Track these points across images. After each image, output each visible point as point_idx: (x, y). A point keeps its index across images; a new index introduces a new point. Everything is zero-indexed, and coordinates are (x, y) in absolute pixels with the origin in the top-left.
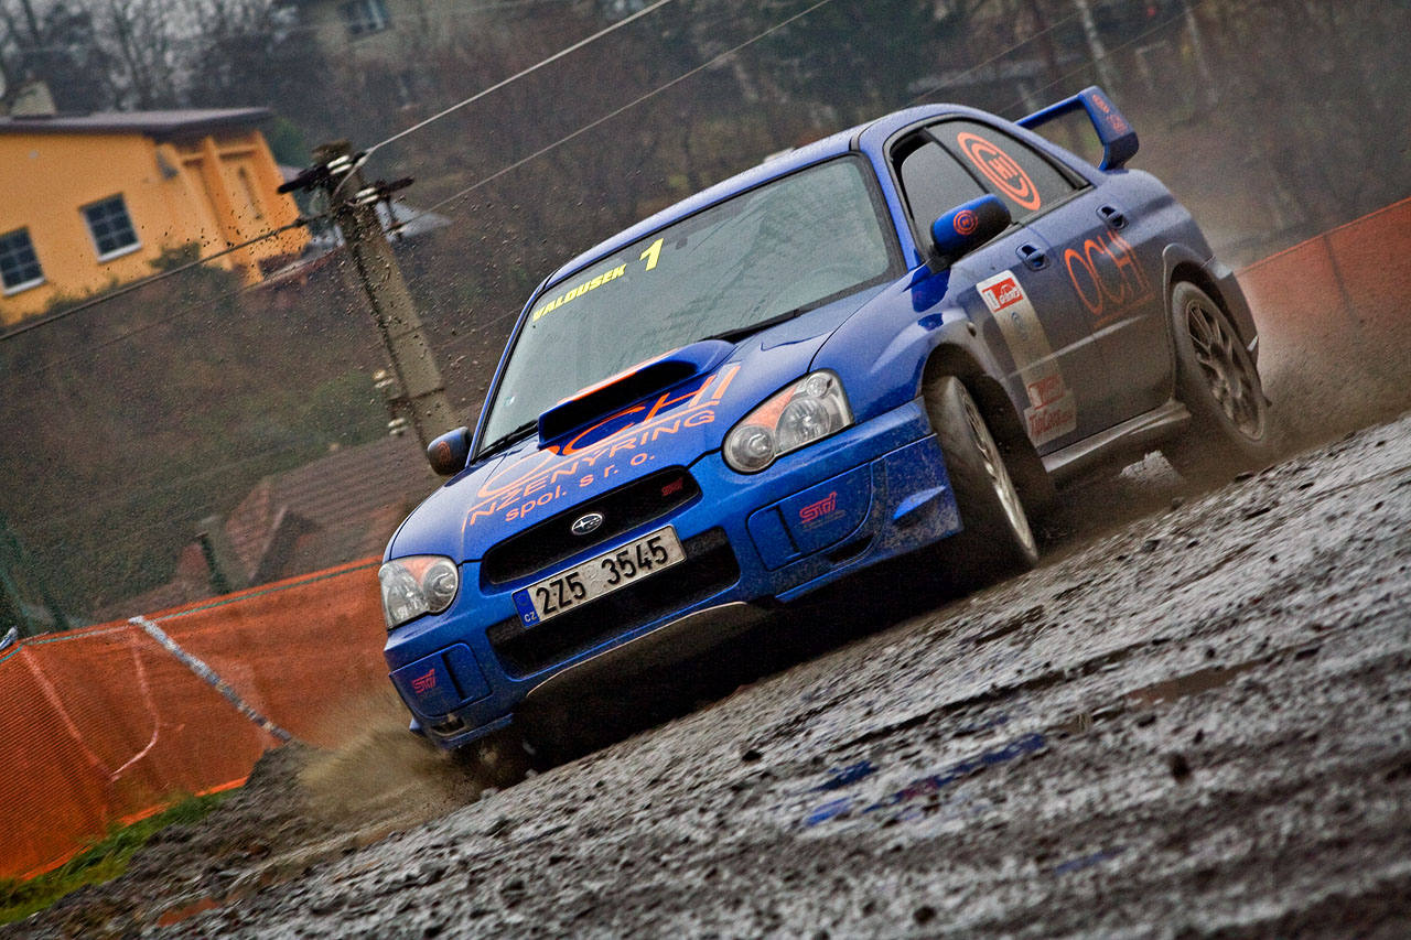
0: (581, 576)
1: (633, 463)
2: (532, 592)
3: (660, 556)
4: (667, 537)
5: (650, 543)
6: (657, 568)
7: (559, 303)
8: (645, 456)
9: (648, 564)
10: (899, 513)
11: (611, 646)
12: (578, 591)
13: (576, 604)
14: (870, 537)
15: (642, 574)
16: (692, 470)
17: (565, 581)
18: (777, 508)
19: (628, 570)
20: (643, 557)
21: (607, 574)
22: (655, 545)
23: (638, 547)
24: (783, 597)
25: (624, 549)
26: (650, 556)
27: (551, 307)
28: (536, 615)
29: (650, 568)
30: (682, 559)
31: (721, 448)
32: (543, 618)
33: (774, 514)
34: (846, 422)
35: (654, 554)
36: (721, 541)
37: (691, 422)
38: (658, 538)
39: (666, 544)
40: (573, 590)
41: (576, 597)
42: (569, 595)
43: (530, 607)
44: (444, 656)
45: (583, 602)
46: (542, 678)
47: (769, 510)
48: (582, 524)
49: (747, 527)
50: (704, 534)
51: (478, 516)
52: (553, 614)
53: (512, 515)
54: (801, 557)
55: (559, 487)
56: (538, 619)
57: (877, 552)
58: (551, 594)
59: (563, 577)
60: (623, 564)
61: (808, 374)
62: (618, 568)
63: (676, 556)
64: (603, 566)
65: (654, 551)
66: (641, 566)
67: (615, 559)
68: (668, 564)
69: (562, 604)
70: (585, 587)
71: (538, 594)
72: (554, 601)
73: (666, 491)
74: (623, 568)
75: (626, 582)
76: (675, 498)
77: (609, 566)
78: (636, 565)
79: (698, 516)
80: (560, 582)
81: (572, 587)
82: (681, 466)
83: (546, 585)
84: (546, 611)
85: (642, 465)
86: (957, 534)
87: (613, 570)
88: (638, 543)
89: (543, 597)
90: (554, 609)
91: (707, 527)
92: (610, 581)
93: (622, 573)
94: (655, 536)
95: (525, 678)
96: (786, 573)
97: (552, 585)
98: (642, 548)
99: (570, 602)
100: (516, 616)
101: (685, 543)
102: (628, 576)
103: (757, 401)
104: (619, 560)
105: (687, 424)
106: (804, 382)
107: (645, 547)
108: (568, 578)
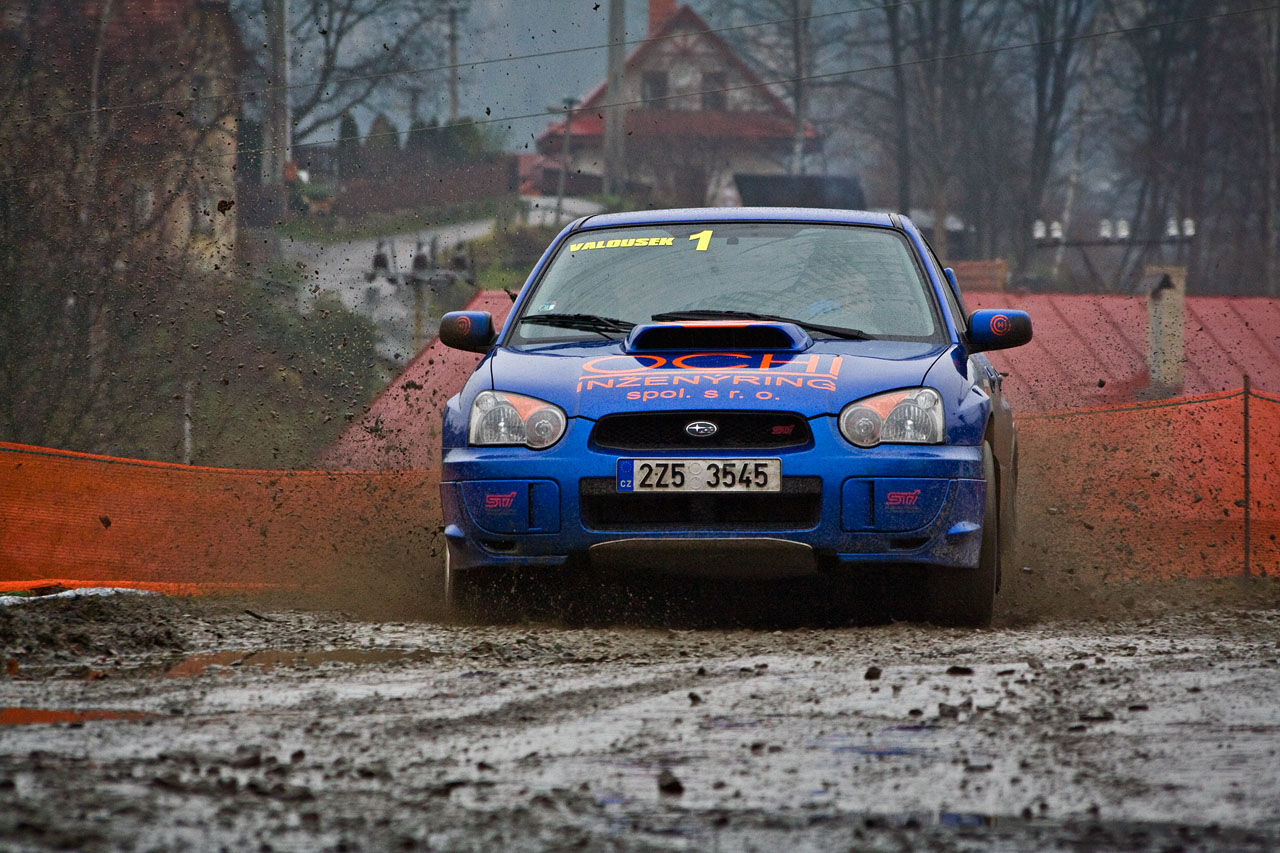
0: (686, 468)
1: (758, 395)
2: (637, 464)
3: (761, 480)
4: (773, 467)
5: (757, 466)
6: (753, 488)
7: (600, 245)
8: (770, 395)
9: (748, 482)
10: (953, 531)
11: (684, 535)
12: (678, 480)
13: (672, 489)
14: (927, 539)
15: (738, 488)
16: (811, 422)
17: (670, 467)
18: (872, 483)
19: (729, 480)
20: (746, 475)
21: (709, 476)
22: (760, 470)
23: (746, 465)
24: (846, 557)
25: (733, 462)
26: (752, 477)
27: (591, 245)
28: (632, 484)
29: (748, 486)
30: (778, 490)
31: (838, 416)
32: (637, 489)
33: (867, 486)
34: (940, 439)
35: (756, 477)
36: (817, 490)
37: (814, 383)
38: (765, 465)
39: (772, 474)
40: (673, 477)
41: (674, 484)
42: (668, 479)
43: (630, 476)
44: (531, 486)
45: (680, 490)
46: (609, 538)
47: (864, 482)
48: (697, 428)
49: (841, 488)
50: (804, 478)
51: (594, 385)
52: (648, 490)
53: (633, 396)
54: (871, 531)
55: (682, 390)
56: (632, 488)
57: (926, 553)
58: (654, 472)
59: (670, 463)
60: (726, 473)
61: (921, 387)
62: (720, 475)
63: (774, 485)
64: (709, 468)
65: (758, 474)
66: (741, 481)
67: (721, 467)
68: (764, 489)
69: (659, 485)
70: (686, 479)
71: (642, 468)
72: (654, 480)
73: (777, 430)
74: (725, 477)
75: (722, 489)
76: (783, 439)
77: (713, 470)
78: (737, 479)
79: (805, 462)
80: (666, 466)
81: (675, 474)
82: (803, 416)
83: (653, 463)
84: (643, 485)
85: (765, 400)
86: (974, 570)
87: (716, 475)
88: (746, 462)
89: (644, 472)
90: (650, 486)
91: (810, 473)
92: (709, 483)
93: (722, 481)
94: (764, 462)
95: (596, 532)
96: (855, 537)
97: (658, 465)
98: (749, 467)
99: (666, 486)
100: (614, 478)
101: (785, 478)
102: (726, 484)
103: (876, 391)
104: (724, 469)
105: (809, 383)
106: (916, 392)
107: (751, 467)
108: (674, 466)
